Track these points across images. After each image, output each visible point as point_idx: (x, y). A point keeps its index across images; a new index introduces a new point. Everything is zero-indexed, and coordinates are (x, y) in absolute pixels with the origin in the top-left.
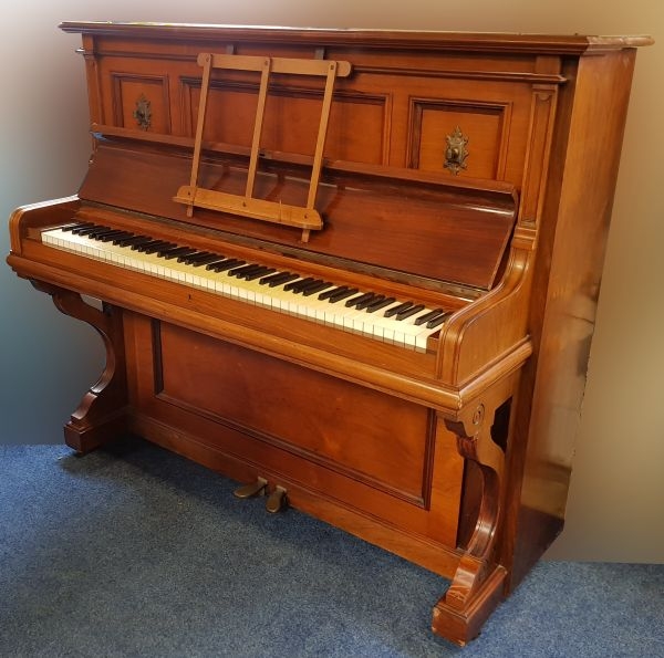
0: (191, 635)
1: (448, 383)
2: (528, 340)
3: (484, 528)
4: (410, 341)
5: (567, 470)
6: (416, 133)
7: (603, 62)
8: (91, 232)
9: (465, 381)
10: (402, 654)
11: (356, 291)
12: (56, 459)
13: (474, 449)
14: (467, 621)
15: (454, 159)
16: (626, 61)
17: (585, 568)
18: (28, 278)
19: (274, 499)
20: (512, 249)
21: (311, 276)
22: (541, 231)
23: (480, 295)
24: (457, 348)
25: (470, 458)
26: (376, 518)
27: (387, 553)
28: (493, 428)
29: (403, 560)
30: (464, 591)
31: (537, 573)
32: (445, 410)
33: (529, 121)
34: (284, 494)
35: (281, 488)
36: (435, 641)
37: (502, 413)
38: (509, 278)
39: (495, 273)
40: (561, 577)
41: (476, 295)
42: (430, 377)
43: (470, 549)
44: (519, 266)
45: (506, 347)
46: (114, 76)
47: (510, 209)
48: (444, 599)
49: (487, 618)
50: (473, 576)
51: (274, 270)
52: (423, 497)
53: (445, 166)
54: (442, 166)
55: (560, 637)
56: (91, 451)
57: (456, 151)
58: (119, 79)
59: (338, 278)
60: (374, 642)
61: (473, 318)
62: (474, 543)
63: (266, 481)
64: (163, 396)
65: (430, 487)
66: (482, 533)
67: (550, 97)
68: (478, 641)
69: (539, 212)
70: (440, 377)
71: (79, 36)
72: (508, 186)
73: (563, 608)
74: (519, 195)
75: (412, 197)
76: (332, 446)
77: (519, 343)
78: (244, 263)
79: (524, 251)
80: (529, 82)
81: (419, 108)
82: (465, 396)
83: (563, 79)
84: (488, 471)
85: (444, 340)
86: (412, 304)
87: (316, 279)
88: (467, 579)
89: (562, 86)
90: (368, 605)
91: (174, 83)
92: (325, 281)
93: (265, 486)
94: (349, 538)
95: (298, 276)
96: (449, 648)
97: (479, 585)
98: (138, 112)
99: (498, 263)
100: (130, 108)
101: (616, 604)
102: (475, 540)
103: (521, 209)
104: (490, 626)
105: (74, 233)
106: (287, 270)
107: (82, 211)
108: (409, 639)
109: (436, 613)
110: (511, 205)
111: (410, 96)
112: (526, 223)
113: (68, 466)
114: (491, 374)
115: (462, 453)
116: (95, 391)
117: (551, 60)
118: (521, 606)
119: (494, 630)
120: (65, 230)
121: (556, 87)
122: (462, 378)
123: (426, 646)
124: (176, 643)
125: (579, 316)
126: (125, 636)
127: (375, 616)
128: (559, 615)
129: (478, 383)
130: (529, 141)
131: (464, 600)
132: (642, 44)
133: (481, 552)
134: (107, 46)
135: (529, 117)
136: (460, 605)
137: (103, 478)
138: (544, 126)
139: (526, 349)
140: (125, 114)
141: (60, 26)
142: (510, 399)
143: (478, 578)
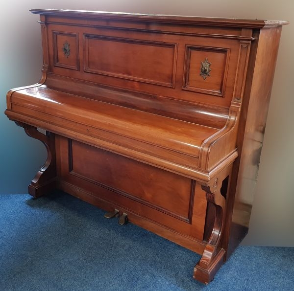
0: (87, 280)
1: (203, 169)
2: (236, 150)
3: (216, 232)
5: (250, 206)
6: (188, 60)
7: (269, 31)
9: (211, 169)
10: (180, 288)
12: (24, 200)
13: (213, 198)
14: (209, 273)
15: (205, 72)
16: (278, 31)
17: (258, 249)
18: (14, 121)
19: (122, 219)
20: (230, 111)
22: (242, 103)
23: (217, 131)
24: (208, 154)
25: (211, 201)
26: (167, 227)
27: (172, 243)
28: (221, 189)
29: (179, 246)
30: (207, 260)
31: (237, 252)
32: (202, 181)
33: (238, 57)
34: (126, 217)
35: (125, 214)
36: (194, 282)
37: (225, 182)
38: (229, 123)
40: (248, 253)
42: (196, 167)
43: (210, 242)
44: (233, 118)
45: (227, 154)
46: (54, 33)
48: (198, 263)
49: (217, 272)
50: (211, 253)
52: (189, 218)
53: (201, 75)
54: (199, 75)
55: (248, 280)
56: (40, 197)
57: (206, 68)
58: (56, 34)
60: (167, 283)
61: (215, 141)
62: (211, 239)
63: (118, 211)
64: (72, 173)
65: (192, 214)
66: (215, 235)
67: (247, 46)
68: (213, 282)
69: (242, 95)
70: (200, 167)
71: (38, 15)
73: (249, 267)
76: (148, 195)
77: (232, 152)
79: (235, 112)
80: (238, 40)
81: (190, 49)
82: (211, 175)
83: (253, 39)
84: (218, 207)
85: (202, 151)
88: (209, 255)
89: (253, 41)
90: (164, 266)
91: (81, 36)
93: (118, 213)
94: (155, 236)
96: (201, 285)
97: (214, 257)
98: (64, 49)
100: (60, 46)
101: (272, 265)
102: (212, 237)
103: (234, 94)
104: (218, 275)
108: (183, 281)
109: (195, 270)
111: (186, 45)
112: (237, 100)
113: (30, 203)
114: (221, 166)
115: (208, 199)
116: (42, 170)
117: (248, 31)
118: (231, 266)
119: (220, 277)
121: (250, 42)
122: (210, 167)
123: (190, 284)
124: (80, 284)
125: (257, 140)
126: (57, 281)
127: (167, 271)
128: (248, 270)
129: (216, 170)
130: (238, 65)
131: (208, 265)
132: (285, 24)
133: (215, 243)
134: (51, 20)
135: (238, 54)
136: (206, 267)
137: (45, 209)
138: (245, 58)
139: (235, 154)
140: (58, 49)
141: (30, 10)
142: (229, 176)
143: (214, 254)
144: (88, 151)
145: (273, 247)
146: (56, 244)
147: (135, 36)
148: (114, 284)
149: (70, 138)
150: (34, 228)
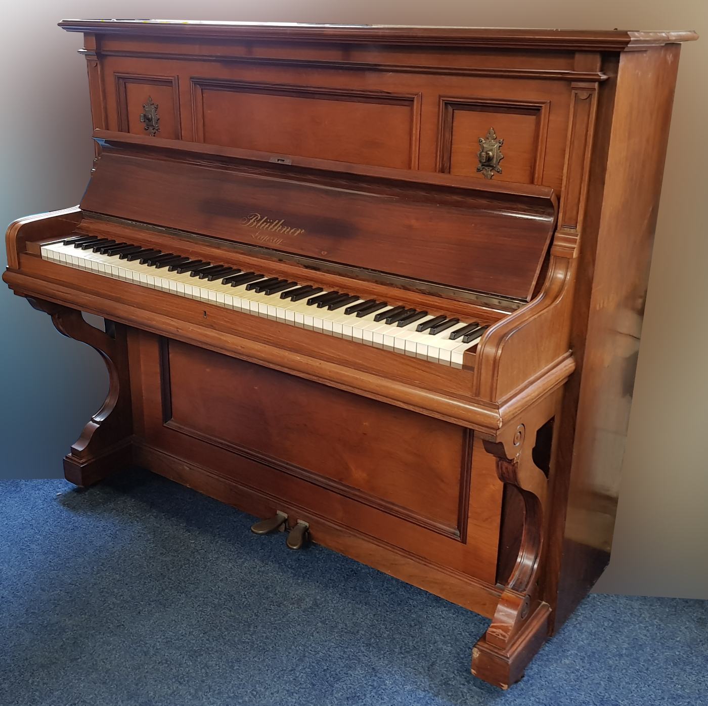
0: (209, 682)
1: (487, 400)
2: (571, 355)
3: (526, 560)
4: (445, 357)
5: (614, 501)
6: (447, 135)
7: (645, 57)
8: (94, 245)
9: (505, 398)
10: (439, 700)
11: (385, 305)
12: (54, 495)
13: (515, 473)
14: (510, 661)
15: (488, 162)
16: (670, 58)
17: (636, 605)
18: (26, 296)
19: (296, 535)
20: (552, 257)
21: (336, 289)
22: (582, 238)
23: (519, 307)
24: (496, 363)
25: (510, 482)
26: (408, 553)
27: (420, 592)
28: (534, 450)
29: (437, 599)
30: (506, 629)
31: (583, 611)
32: (484, 430)
33: (567, 122)
34: (306, 529)
35: (303, 523)
36: (474, 685)
37: (544, 434)
38: (549, 288)
39: (534, 283)
40: (610, 615)
41: (514, 307)
42: (468, 394)
43: (512, 583)
44: (560, 275)
45: (548, 362)
46: (119, 78)
47: (549, 215)
48: (483, 638)
49: (530, 659)
50: (515, 613)
51: (296, 284)
52: (459, 528)
53: (479, 170)
54: (475, 170)
55: (610, 679)
56: (93, 485)
57: (491, 153)
58: (123, 80)
59: (366, 292)
60: (408, 687)
61: (511, 330)
62: (515, 578)
63: (286, 516)
64: (171, 424)
65: (466, 517)
66: (524, 566)
67: (590, 96)
68: (521, 684)
69: (580, 218)
70: (478, 394)
71: (80, 36)
72: (546, 190)
73: (613, 647)
74: (559, 199)
75: (443, 203)
76: (359, 475)
77: (561, 358)
78: (263, 276)
79: (565, 260)
80: (567, 80)
81: (450, 109)
82: (505, 414)
83: (604, 77)
84: (529, 497)
85: (482, 355)
86: (445, 318)
87: (341, 292)
88: (508, 615)
89: (602, 83)
90: (401, 648)
91: (185, 85)
92: (351, 294)
93: (285, 521)
94: (378, 575)
95: (321, 290)
96: (490, 692)
97: (522, 623)
98: (145, 116)
99: (538, 272)
100: (135, 112)
101: (670, 643)
102: (516, 574)
103: (561, 215)
104: (534, 668)
105: (77, 246)
106: (309, 283)
107: (84, 224)
108: (446, 684)
109: (476, 654)
110: (550, 211)
111: (440, 97)
112: (567, 230)
113: (67, 502)
114: (532, 391)
115: (502, 477)
116: (98, 419)
117: (590, 57)
118: (568, 647)
119: (539, 672)
120: (67, 243)
121: (596, 85)
122: (501, 395)
123: (465, 690)
124: (192, 691)
125: (624, 330)
126: (137, 685)
127: (409, 659)
128: (609, 655)
129: (518, 401)
130: (568, 143)
131: (506, 640)
132: (686, 39)
133: (523, 587)
134: (111, 46)
135: (568, 118)
136: (502, 645)
137: (106, 514)
138: (584, 126)
139: (568, 365)
140: (130, 118)
141: (59, 25)
142: (553, 419)
143: (521, 615)
144: (208, 370)
145: (674, 599)
146: (133, 598)
147: (317, 80)
148: (278, 692)
149: (164, 334)
150: (80, 560)
